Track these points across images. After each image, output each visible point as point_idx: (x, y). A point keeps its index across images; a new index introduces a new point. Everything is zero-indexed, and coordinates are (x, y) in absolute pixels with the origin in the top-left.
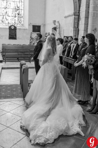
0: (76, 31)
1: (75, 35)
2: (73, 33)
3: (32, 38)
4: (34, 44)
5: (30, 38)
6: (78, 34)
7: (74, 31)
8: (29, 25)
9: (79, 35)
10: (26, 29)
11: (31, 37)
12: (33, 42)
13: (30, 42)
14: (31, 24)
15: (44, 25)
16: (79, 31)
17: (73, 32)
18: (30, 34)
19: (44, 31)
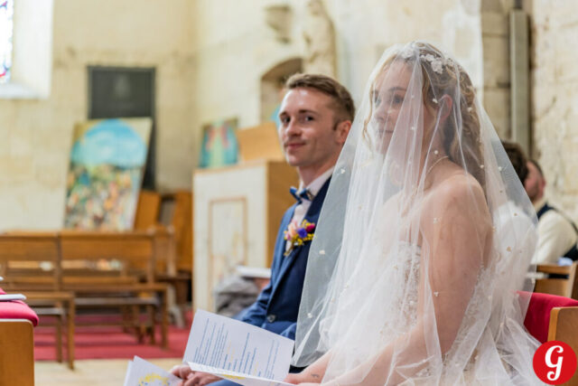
0: (507, 37)
1: (499, 72)
2: (486, 58)
3: (79, 175)
4: (99, 220)
5: (62, 176)
6: (531, 66)
7: (484, 35)
8: (58, 64)
9: (539, 74)
10: (35, 101)
11: (72, 166)
12: (95, 208)
13: (70, 212)
14: (72, 52)
15: (190, 64)
16: (541, 39)
17: (485, 46)
18: (68, 141)
19: (191, 108)
